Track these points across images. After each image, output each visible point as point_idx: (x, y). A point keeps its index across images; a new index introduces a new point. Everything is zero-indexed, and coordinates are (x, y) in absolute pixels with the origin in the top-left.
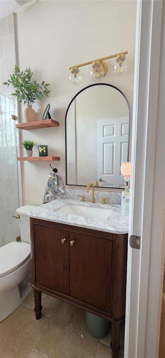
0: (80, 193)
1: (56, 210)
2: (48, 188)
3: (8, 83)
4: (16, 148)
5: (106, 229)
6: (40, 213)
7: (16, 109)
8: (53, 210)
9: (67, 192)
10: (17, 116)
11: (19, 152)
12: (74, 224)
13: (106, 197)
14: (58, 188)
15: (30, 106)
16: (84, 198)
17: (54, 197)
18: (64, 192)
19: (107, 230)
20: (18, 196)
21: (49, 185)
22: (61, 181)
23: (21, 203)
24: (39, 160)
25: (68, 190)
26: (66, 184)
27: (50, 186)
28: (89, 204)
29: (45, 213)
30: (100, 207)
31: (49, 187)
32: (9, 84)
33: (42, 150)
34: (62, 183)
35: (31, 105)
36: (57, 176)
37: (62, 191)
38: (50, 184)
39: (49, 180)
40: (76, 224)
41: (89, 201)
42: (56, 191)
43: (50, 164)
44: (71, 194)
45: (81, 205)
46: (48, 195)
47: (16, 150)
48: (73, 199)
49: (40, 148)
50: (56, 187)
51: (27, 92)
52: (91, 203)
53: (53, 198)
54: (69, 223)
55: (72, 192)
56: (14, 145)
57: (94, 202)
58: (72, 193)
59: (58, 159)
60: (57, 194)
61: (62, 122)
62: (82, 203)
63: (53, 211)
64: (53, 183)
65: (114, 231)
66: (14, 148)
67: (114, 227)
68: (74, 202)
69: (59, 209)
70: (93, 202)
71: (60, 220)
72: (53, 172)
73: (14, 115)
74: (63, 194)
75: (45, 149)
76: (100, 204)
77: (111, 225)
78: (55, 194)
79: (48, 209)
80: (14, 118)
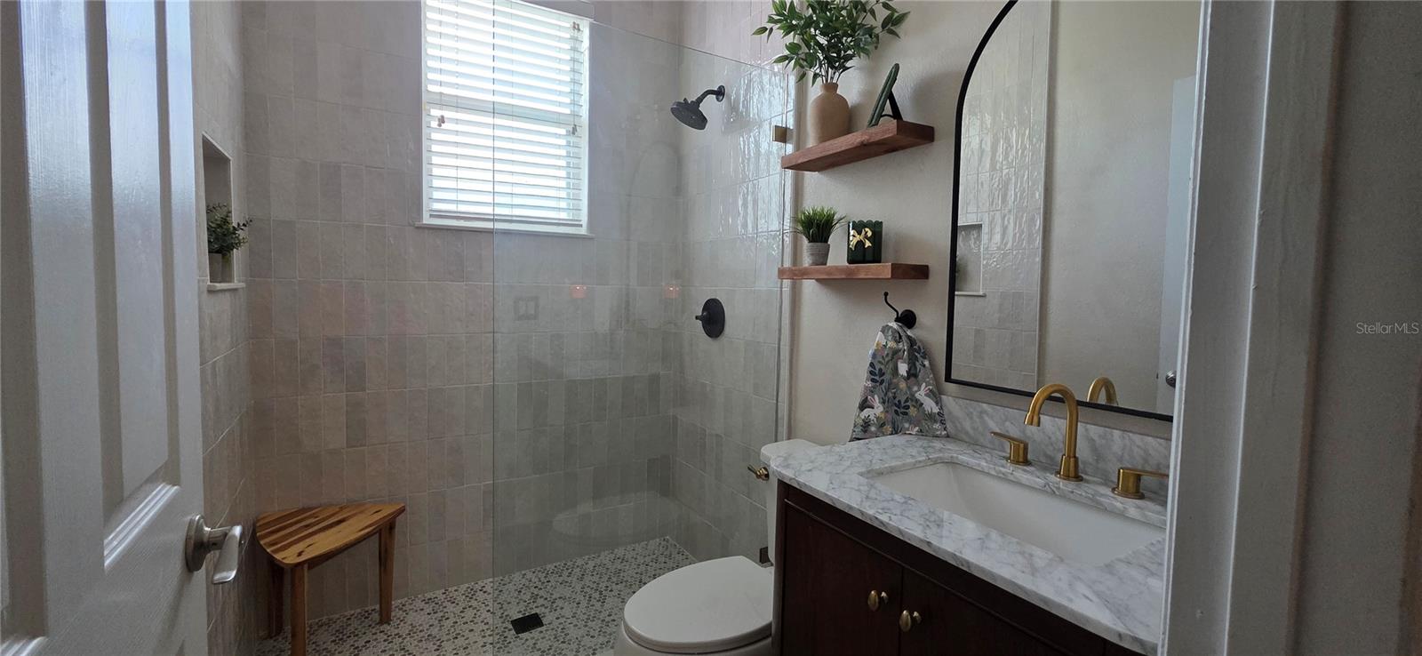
0: (1007, 423)
1: (880, 474)
2: (870, 384)
3: (769, 26)
4: (781, 237)
5: (1065, 608)
6: (810, 470)
7: (791, 106)
8: (864, 470)
9: (950, 413)
10: (791, 128)
11: (788, 250)
12: (922, 540)
13: (1146, 461)
14: (909, 388)
15: (831, 87)
16: (1026, 449)
17: (893, 423)
18: (936, 410)
19: (1072, 613)
20: (775, 402)
21: (876, 374)
22: (927, 363)
23: (783, 430)
24: (843, 277)
25: (954, 402)
26: (948, 379)
27: (877, 378)
28: (1041, 482)
29: (827, 473)
30: (1096, 506)
31: (873, 380)
32: (771, 29)
33: (858, 238)
34: (929, 371)
35: (834, 81)
36: (912, 342)
37: (930, 405)
38: (880, 370)
39: (874, 356)
40: (929, 543)
41: (1049, 466)
42: (899, 401)
43: (886, 294)
44: (967, 425)
45: (1004, 478)
46: (867, 412)
47: (781, 243)
48: (974, 444)
49: (852, 232)
50: (903, 385)
51: (823, 40)
52: (1053, 478)
53: (889, 428)
54: (901, 532)
55: (970, 415)
56: (775, 226)
57: (1072, 474)
58: (971, 418)
59: (922, 272)
60: (906, 414)
61: (944, 127)
62: (1009, 468)
63: (861, 474)
64: (891, 365)
65: (1108, 629)
66: (774, 237)
67: (1120, 612)
68: (973, 457)
69: (892, 470)
70: (1067, 477)
71: (871, 512)
72: (894, 325)
73: (784, 126)
74: (931, 417)
75: (869, 234)
76: (1108, 491)
77: (1106, 601)
78: (896, 412)
79: (848, 463)
80: (782, 135)
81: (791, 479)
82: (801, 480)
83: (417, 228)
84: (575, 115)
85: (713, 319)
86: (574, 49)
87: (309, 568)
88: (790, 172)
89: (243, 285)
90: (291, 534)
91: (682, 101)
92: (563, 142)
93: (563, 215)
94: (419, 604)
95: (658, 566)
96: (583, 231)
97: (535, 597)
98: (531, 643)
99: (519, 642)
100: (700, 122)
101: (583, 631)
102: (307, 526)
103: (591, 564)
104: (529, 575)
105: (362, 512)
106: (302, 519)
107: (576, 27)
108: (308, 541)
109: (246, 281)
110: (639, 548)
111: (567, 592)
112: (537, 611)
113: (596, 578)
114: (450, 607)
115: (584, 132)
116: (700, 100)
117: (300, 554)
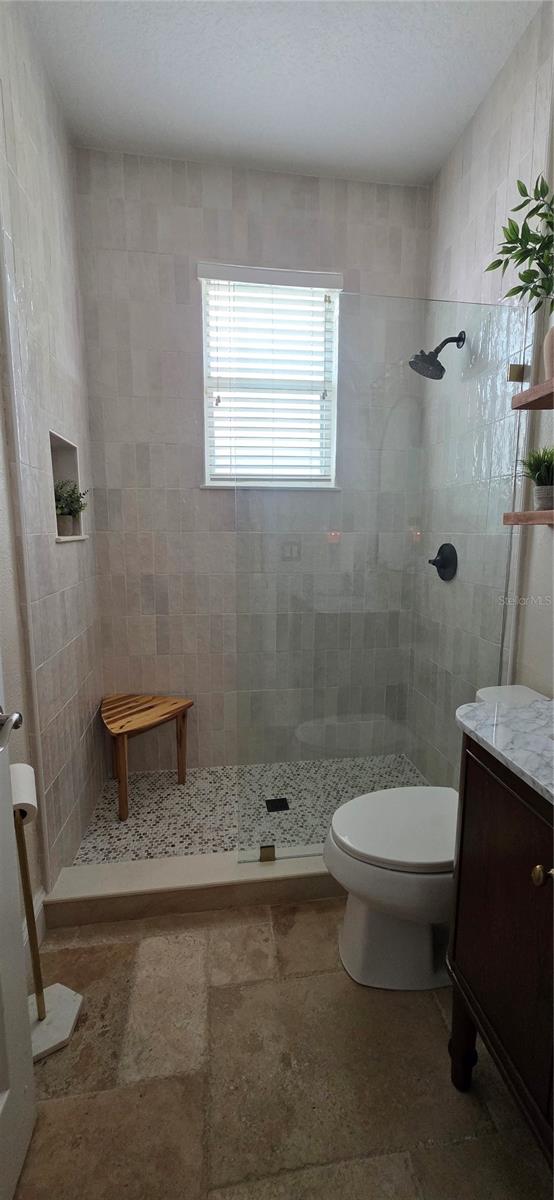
3: (504, 257)
4: (514, 481)
10: (530, 364)
11: (520, 495)
20: (500, 645)
29: (511, 731)
32: (506, 260)
47: (514, 487)
56: (509, 470)
66: (508, 482)
73: (521, 364)
79: (543, 723)
80: (518, 373)
81: (472, 731)
82: (480, 734)
83: (202, 489)
84: (327, 381)
85: (446, 562)
86: (327, 321)
87: (128, 738)
88: (525, 412)
89: (88, 537)
90: (120, 712)
91: (418, 353)
92: (317, 407)
93: (316, 472)
94: (205, 774)
95: (390, 778)
96: (332, 485)
97: (286, 785)
98: (278, 820)
99: (269, 818)
100: (438, 372)
101: (318, 821)
102: (130, 708)
103: (334, 767)
104: (285, 767)
105: (164, 702)
106: (128, 703)
107: (328, 300)
108: (129, 719)
109: (89, 534)
110: (377, 760)
111: (310, 786)
112: (286, 796)
113: (336, 780)
114: (225, 781)
115: (333, 396)
116: (438, 350)
117: (121, 727)
